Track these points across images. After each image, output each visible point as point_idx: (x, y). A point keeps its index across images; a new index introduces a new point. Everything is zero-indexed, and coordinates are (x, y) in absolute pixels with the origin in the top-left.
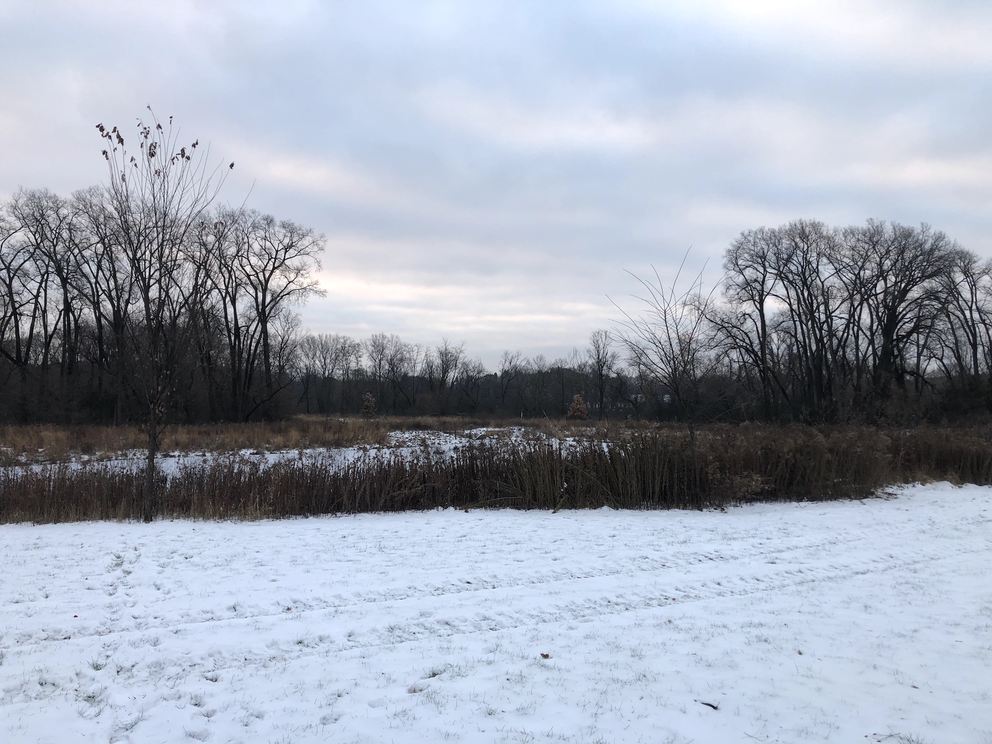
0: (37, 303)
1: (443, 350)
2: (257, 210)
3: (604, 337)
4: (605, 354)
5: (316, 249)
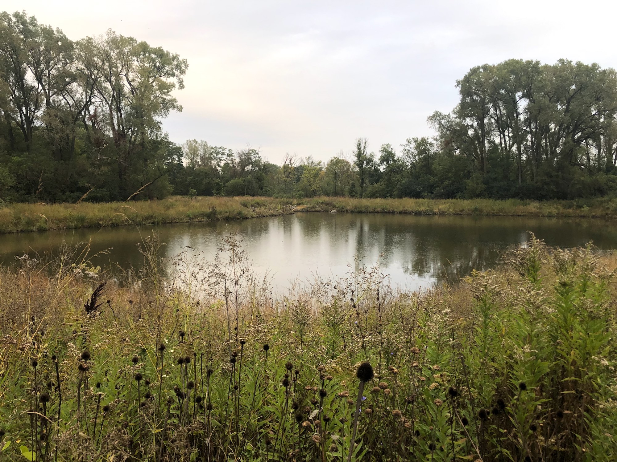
1: (242, 152)
4: (365, 154)
5: (179, 71)
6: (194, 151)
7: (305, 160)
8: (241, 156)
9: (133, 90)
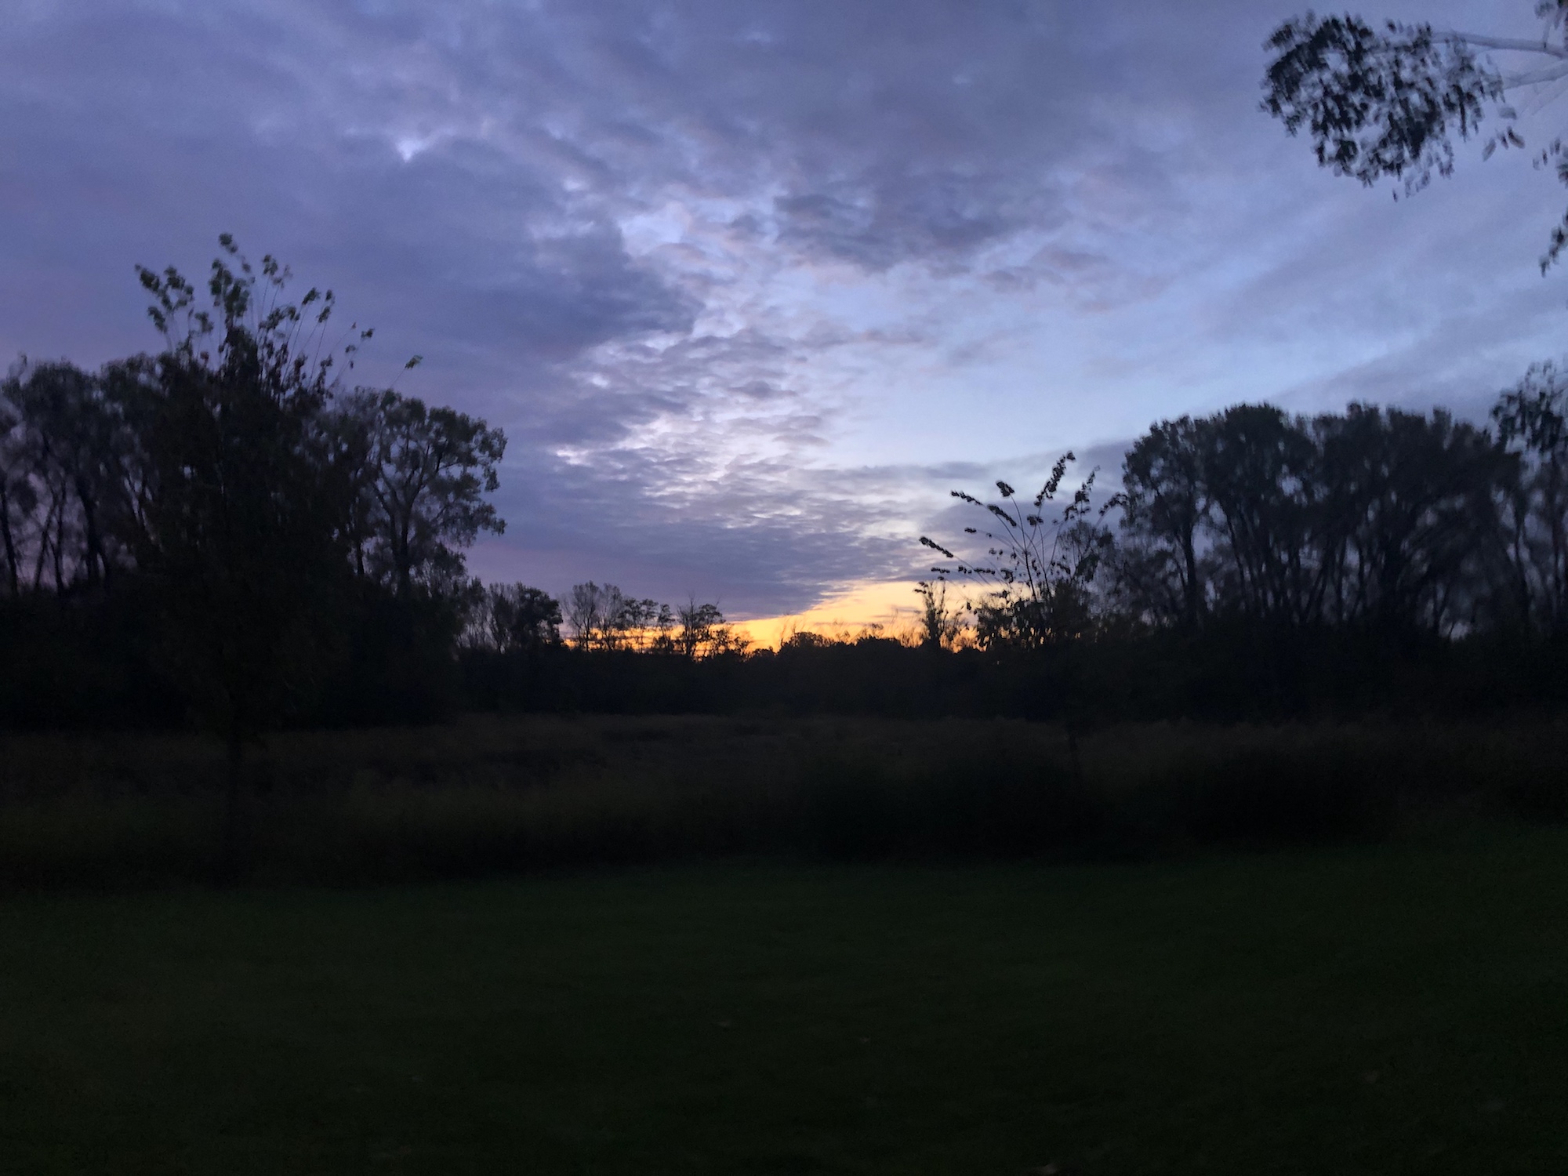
0: (45, 535)
1: (687, 610)
2: (396, 393)
4: (943, 615)
5: (487, 453)
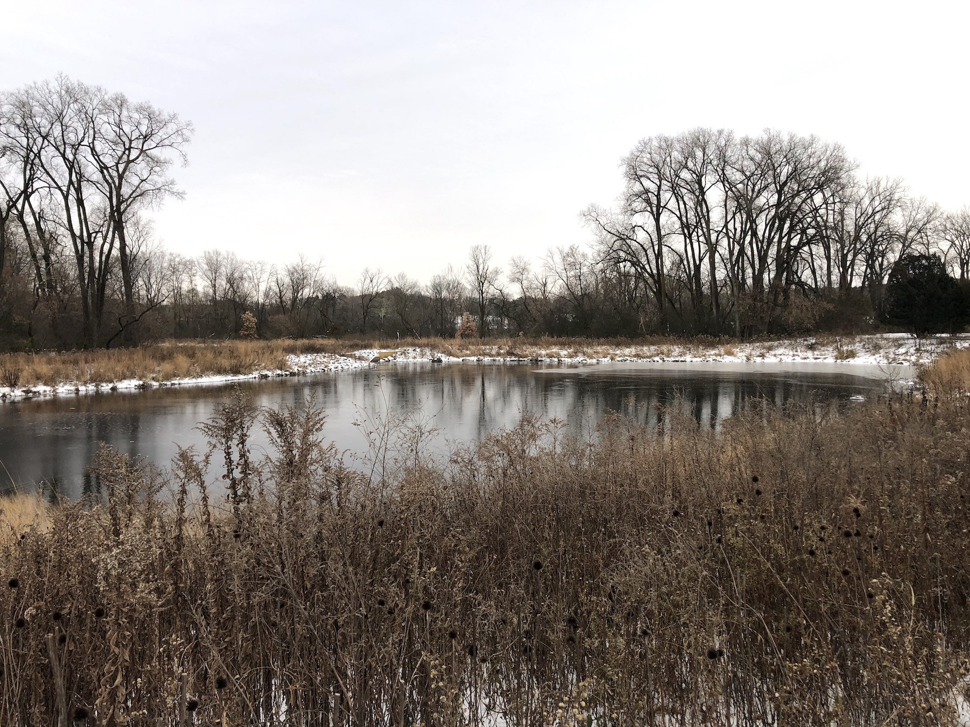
1: (293, 267)
2: (103, 88)
3: (483, 251)
4: (485, 270)
5: (180, 139)
6: (214, 268)
7: (393, 280)
8: (292, 274)
9: (103, 168)
